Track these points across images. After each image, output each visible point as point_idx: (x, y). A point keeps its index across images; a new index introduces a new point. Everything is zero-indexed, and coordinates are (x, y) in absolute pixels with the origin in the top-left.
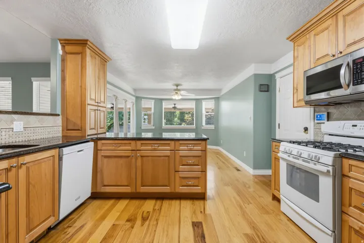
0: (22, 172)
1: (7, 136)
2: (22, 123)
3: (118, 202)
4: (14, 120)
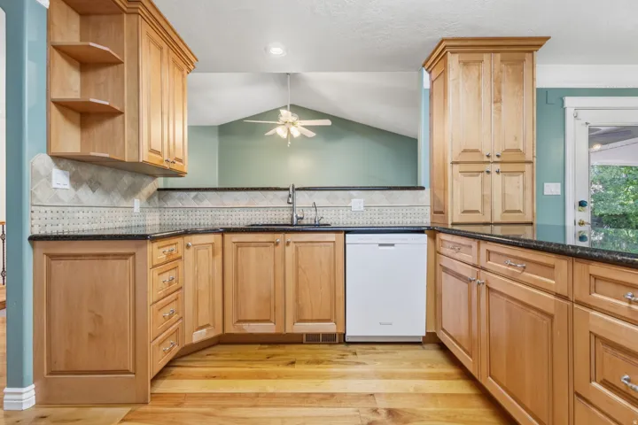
0: (290, 250)
1: (345, 215)
2: (362, 200)
3: (458, 379)
4: (351, 197)
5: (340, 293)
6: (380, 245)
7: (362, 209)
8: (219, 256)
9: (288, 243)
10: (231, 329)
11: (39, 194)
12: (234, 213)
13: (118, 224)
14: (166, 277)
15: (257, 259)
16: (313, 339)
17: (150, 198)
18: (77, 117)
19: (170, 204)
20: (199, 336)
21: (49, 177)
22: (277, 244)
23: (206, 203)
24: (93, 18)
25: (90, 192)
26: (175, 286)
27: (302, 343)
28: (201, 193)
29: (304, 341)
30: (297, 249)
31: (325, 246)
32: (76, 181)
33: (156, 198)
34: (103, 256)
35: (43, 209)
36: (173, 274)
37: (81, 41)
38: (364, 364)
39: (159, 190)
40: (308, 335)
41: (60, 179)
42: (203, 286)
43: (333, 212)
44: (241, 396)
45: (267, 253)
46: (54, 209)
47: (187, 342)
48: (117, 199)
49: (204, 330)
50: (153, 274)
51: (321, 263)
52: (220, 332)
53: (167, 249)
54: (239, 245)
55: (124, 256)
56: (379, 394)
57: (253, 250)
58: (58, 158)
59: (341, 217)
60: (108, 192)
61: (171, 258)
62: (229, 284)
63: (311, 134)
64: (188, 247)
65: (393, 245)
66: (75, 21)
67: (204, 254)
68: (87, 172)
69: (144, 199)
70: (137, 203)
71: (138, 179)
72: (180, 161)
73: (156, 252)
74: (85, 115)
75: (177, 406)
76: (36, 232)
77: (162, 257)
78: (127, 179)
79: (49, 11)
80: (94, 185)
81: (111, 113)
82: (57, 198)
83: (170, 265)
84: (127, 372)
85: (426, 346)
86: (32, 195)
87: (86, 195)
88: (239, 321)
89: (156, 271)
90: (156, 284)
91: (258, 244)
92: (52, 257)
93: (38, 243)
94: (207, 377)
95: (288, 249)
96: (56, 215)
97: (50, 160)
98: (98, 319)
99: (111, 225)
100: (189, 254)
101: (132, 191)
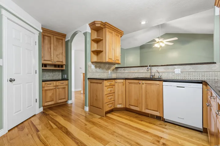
0: (144, 86)
1: (172, 75)
2: (180, 69)
4: (175, 68)
5: (161, 103)
6: (177, 87)
7: (180, 73)
8: (125, 86)
9: (143, 84)
10: (127, 107)
11: (89, 70)
12: (133, 74)
13: (105, 76)
14: (109, 89)
15: (134, 87)
16: (152, 116)
17: (113, 70)
18: (96, 53)
19: (118, 71)
20: (119, 106)
21: (91, 66)
22: (140, 84)
23: (126, 71)
24: (99, 31)
25: (99, 69)
26: (112, 92)
27: (149, 117)
28: (125, 68)
29: (150, 116)
30: (146, 85)
31: (155, 85)
32: (96, 67)
33: (115, 70)
34: (97, 83)
35: (90, 73)
36: (112, 89)
37: (97, 37)
38: (167, 129)
39: (116, 68)
40: (151, 115)
41: (93, 67)
42: (120, 93)
43: (167, 74)
44: (123, 123)
45: (137, 86)
46: (92, 73)
47: (116, 107)
48: (105, 70)
49: (120, 105)
50: (105, 88)
51: (154, 91)
52: (125, 107)
53: (110, 83)
54: (130, 83)
55: (101, 83)
56: (164, 138)
57: (133, 85)
58: (92, 63)
59: (170, 76)
60: (103, 69)
61: (111, 85)
62: (127, 93)
63: (171, 44)
64: (116, 83)
65: (184, 87)
66: (96, 33)
67: (121, 85)
68: (98, 65)
69: (112, 70)
70: (110, 71)
71: (110, 65)
72: (118, 60)
73: (106, 83)
74: (97, 53)
75: (109, 119)
76: (89, 77)
77: (108, 84)
78: (107, 66)
79: (91, 33)
80: (100, 67)
81: (101, 52)
82: (92, 71)
83: (110, 87)
84: (101, 109)
85: (203, 134)
86: (88, 70)
87: (98, 70)
88: (130, 105)
89: (106, 88)
90: (107, 90)
91: (135, 83)
92: (91, 82)
93: (89, 79)
94: (118, 116)
95: (143, 85)
96: (92, 74)
97: (91, 63)
98: (97, 96)
99: (103, 77)
100: (116, 84)
101: (109, 68)
